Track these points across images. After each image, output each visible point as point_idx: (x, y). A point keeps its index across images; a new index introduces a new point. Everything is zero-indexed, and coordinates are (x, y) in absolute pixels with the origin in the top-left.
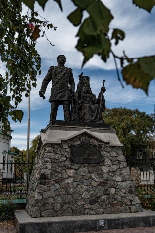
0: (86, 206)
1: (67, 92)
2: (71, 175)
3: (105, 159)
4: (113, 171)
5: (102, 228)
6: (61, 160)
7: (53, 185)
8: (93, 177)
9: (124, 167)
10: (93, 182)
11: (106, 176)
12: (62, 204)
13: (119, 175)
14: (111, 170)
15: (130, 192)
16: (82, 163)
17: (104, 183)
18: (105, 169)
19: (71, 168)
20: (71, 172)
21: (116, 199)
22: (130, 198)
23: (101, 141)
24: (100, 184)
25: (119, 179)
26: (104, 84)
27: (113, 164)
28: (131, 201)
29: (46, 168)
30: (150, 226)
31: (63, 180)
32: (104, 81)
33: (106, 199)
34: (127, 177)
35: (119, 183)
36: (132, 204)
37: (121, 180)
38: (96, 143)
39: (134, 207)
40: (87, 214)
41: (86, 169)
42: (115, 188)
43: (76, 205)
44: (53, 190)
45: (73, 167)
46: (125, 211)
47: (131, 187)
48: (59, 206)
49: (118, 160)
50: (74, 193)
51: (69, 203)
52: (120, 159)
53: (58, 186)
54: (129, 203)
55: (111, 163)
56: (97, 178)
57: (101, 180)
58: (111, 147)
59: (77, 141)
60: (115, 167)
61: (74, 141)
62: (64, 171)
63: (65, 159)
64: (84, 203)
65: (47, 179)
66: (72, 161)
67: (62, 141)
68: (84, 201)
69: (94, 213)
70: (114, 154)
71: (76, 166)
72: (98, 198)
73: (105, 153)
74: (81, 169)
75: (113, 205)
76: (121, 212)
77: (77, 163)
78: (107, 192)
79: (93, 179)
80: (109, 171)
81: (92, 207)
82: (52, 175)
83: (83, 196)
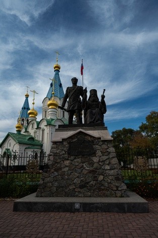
0: (76, 190)
1: (77, 103)
2: (67, 165)
3: (96, 151)
4: (103, 161)
5: (78, 210)
6: (61, 154)
7: (53, 172)
8: (85, 166)
9: (113, 157)
10: (84, 171)
11: (95, 165)
12: (58, 188)
13: (108, 164)
14: (101, 160)
15: (117, 179)
16: (76, 156)
17: (93, 171)
18: (95, 159)
19: (68, 160)
20: (67, 163)
21: (103, 185)
22: (117, 184)
23: (94, 137)
24: (90, 172)
25: (107, 167)
26: (104, 92)
27: (103, 155)
28: (117, 187)
29: (50, 160)
30: (125, 212)
31: (61, 169)
32: (104, 90)
33: (94, 184)
34: (115, 166)
35: (107, 171)
36: (117, 190)
37: (109, 168)
38: (89, 139)
39: (120, 192)
40: (77, 196)
41: (79, 160)
42: (103, 175)
43: (68, 189)
44: (52, 176)
45: (69, 159)
46: (111, 196)
47: (118, 174)
48: (55, 189)
49: (108, 152)
50: (67, 179)
51: (63, 187)
52: (109, 151)
53: (56, 174)
54: (115, 189)
55: (101, 155)
56: (88, 167)
57: (91, 169)
58: (102, 141)
59: (75, 138)
60: (105, 158)
61: (73, 139)
62: (62, 162)
63: (64, 153)
64: (74, 187)
65: (49, 168)
66: (69, 154)
67: (63, 139)
68: (75, 186)
69: (83, 196)
70: (104, 146)
71: (72, 158)
72: (88, 183)
73: (97, 146)
74: (75, 160)
75: (100, 189)
76: (107, 196)
77: (72, 155)
78: (95, 179)
79: (84, 168)
80: (99, 161)
81: (81, 190)
82: (53, 165)
83: (74, 182)
